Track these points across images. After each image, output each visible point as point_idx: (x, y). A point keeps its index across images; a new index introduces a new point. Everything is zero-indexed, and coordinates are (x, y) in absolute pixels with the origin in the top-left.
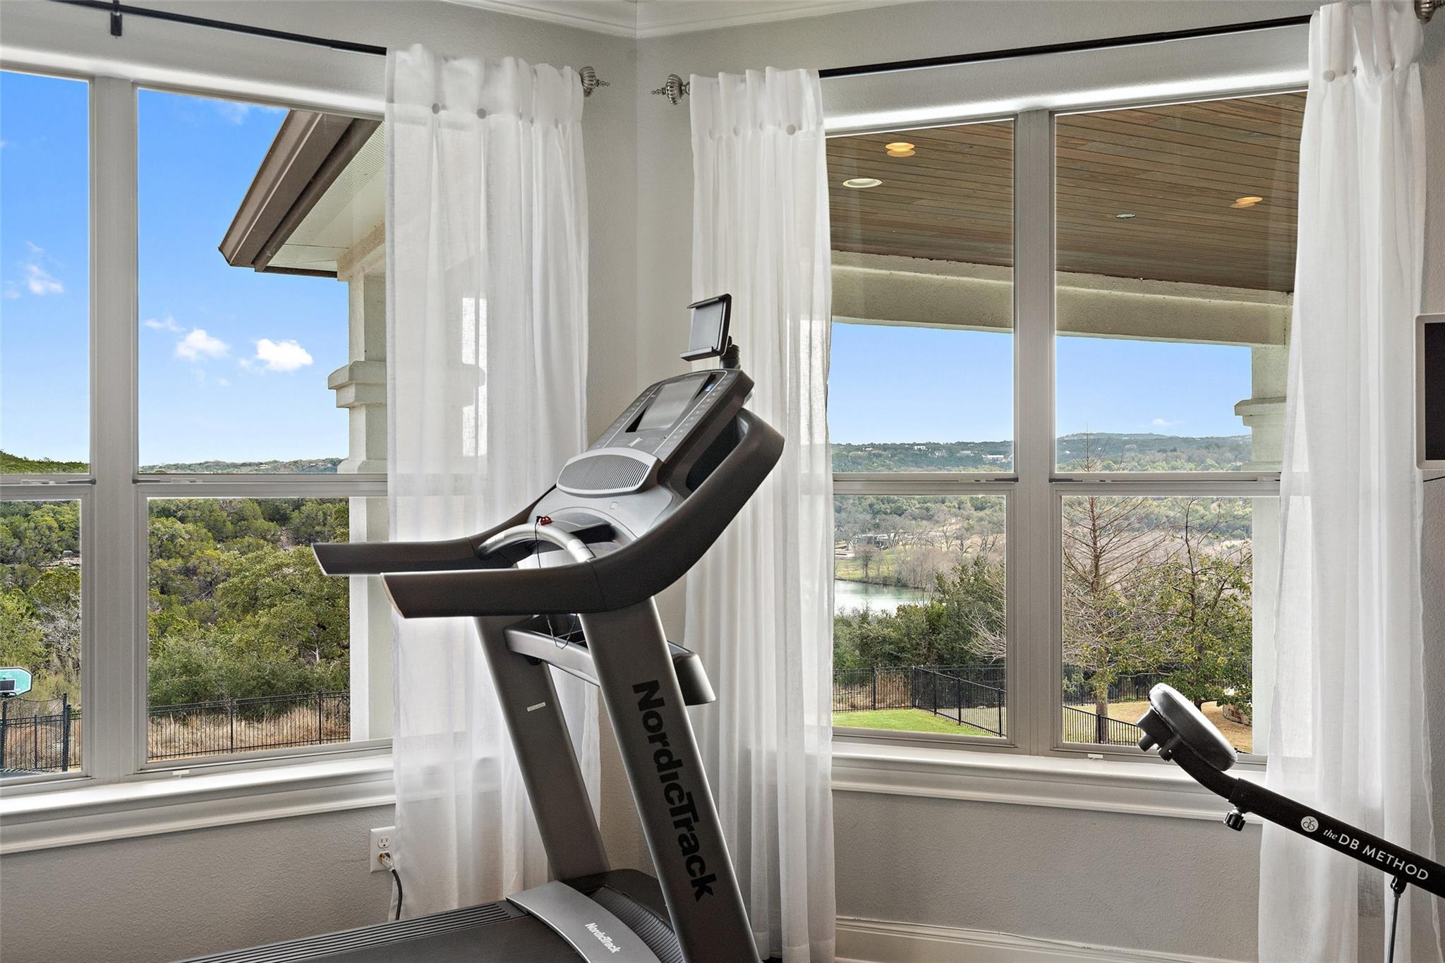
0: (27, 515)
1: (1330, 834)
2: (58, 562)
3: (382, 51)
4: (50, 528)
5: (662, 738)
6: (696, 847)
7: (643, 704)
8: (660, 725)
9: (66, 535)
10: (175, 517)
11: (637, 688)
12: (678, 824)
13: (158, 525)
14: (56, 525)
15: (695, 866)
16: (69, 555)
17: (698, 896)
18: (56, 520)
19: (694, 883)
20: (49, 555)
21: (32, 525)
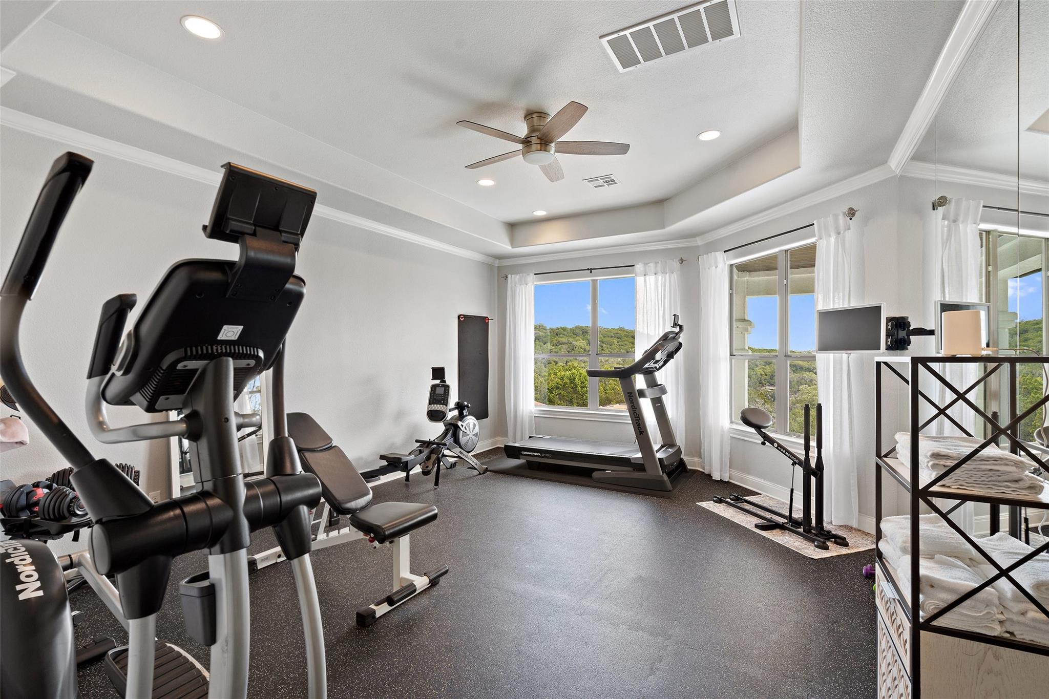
0: (753, 369)
1: (779, 448)
2: (764, 388)
3: (634, 266)
4: (761, 375)
5: (633, 403)
6: (640, 425)
7: (629, 396)
8: (632, 400)
9: (767, 377)
10: (813, 372)
11: (628, 393)
12: (636, 420)
13: (804, 375)
14: (764, 373)
15: (640, 429)
16: (768, 385)
17: (640, 434)
18: (764, 371)
19: (639, 432)
20: (761, 385)
21: (755, 373)
